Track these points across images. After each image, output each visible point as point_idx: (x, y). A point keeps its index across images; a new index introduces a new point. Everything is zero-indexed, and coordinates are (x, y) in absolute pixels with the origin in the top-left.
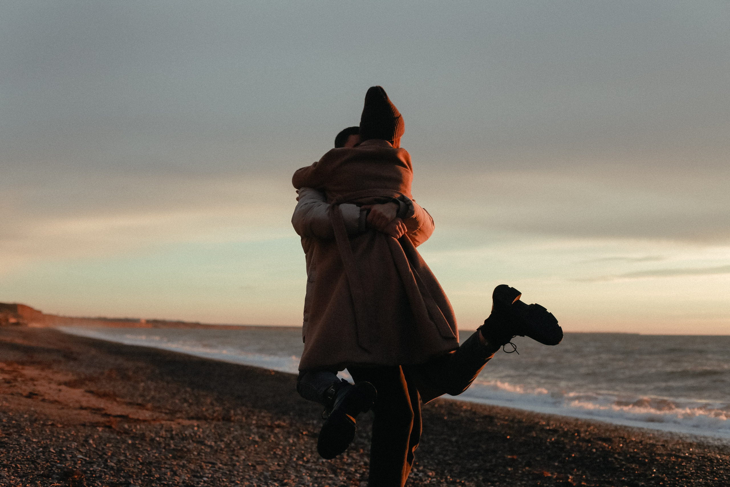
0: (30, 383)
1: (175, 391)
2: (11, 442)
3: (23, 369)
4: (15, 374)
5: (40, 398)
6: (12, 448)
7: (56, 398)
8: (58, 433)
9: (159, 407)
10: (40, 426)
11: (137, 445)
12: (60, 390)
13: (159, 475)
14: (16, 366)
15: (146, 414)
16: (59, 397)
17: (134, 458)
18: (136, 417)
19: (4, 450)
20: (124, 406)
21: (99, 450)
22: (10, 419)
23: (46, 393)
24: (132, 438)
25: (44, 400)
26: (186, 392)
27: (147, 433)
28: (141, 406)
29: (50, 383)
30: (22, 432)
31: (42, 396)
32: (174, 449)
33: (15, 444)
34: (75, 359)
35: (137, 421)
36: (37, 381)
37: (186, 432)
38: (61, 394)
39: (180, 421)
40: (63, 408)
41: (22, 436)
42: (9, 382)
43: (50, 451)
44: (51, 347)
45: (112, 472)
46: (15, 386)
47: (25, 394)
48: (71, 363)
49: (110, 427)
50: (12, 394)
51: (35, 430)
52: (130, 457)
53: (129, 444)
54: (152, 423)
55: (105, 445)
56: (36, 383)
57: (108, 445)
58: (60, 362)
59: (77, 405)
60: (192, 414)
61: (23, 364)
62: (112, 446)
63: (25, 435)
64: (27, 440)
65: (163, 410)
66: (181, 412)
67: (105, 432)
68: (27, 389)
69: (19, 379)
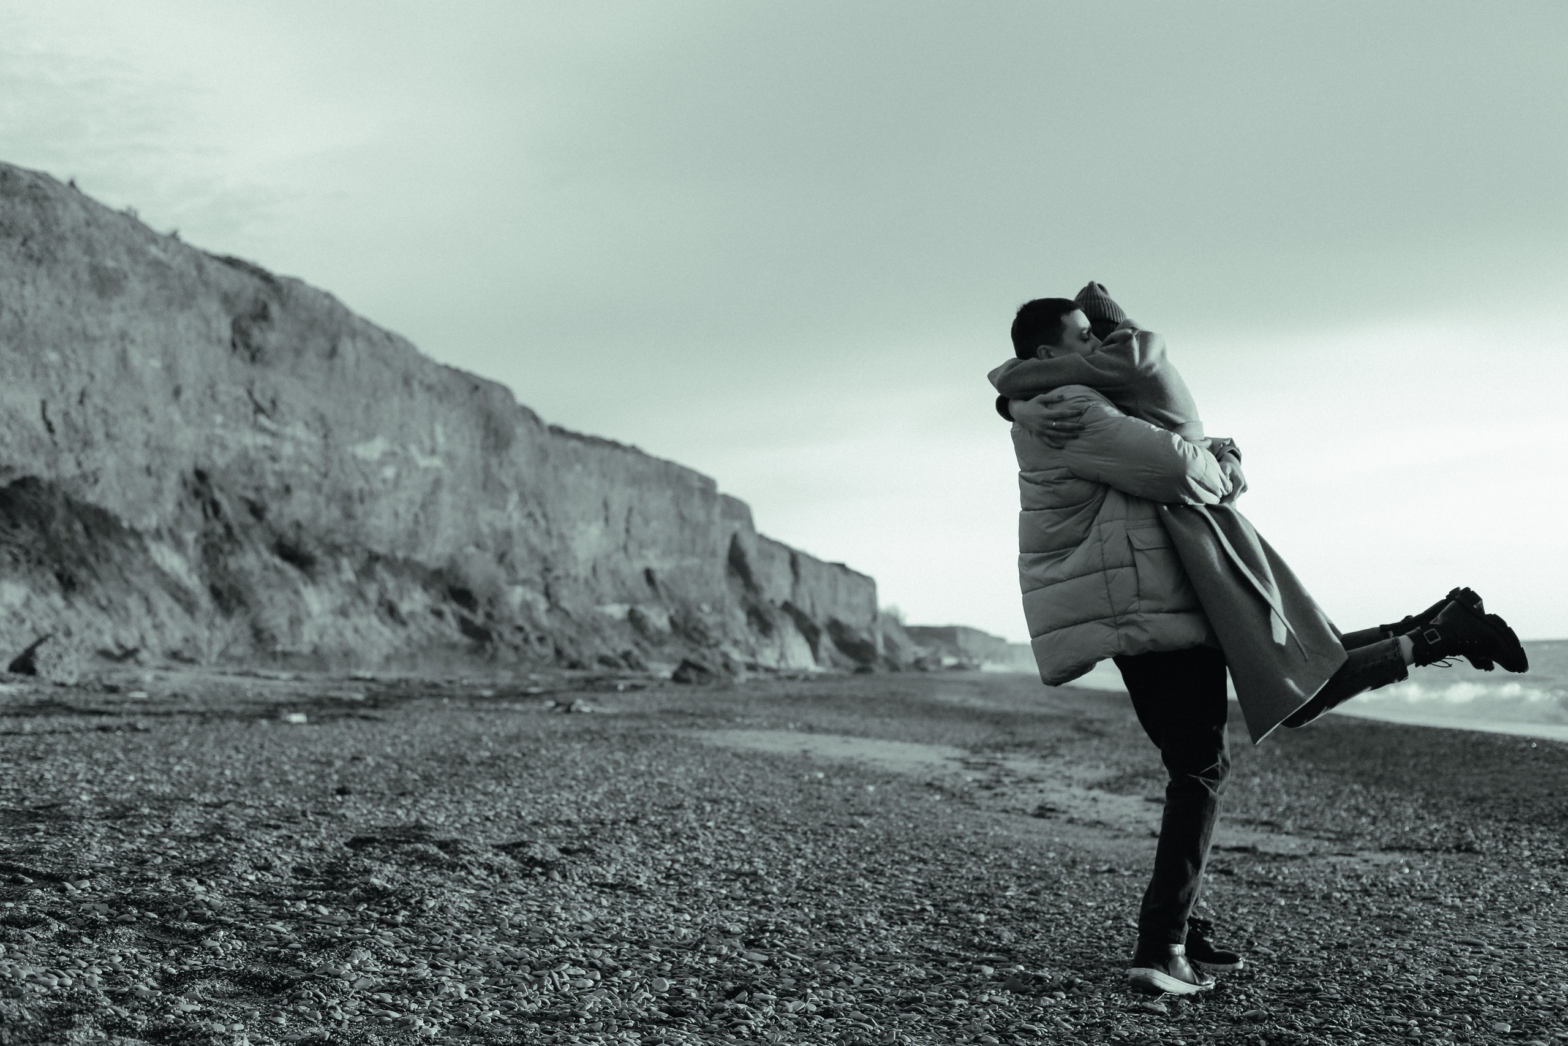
0: (1030, 786)
1: (1331, 793)
2: (1044, 909)
3: (1004, 759)
4: (992, 769)
5: (1064, 817)
6: (1051, 921)
7: (1094, 816)
8: (1128, 888)
9: (1309, 828)
10: (1087, 875)
11: (1300, 909)
12: (1094, 799)
13: (1371, 970)
14: (988, 753)
15: (1289, 844)
16: (1098, 812)
17: (1305, 937)
18: (1271, 850)
19: (1039, 926)
20: (1239, 827)
21: (1226, 921)
22: (1025, 863)
23: (1069, 806)
24: (1284, 893)
25: (1071, 821)
26: (1353, 793)
27: (1310, 883)
28: (1273, 826)
29: (1069, 786)
30: (1059, 889)
31: (1064, 812)
32: (1379, 916)
33: (1054, 914)
34: (1100, 734)
35: (1277, 857)
36: (1042, 781)
37: (1391, 879)
38: (1101, 806)
39: (1366, 855)
40: (1116, 837)
41: (1060, 895)
42: (988, 788)
43: (1128, 926)
44: (1044, 710)
45: (1270, 966)
46: (1003, 794)
47: (1029, 810)
48: (1095, 742)
49: (1229, 873)
50: (1006, 811)
51: (1081, 882)
52: (1295, 934)
53: (1281, 907)
54: (1311, 861)
55: (1234, 909)
56: (1041, 786)
57: (1240, 911)
58: (1071, 741)
59: (1143, 830)
60: (1385, 840)
61: (999, 747)
62: (1249, 912)
63: (1066, 893)
64: (1075, 904)
65: (1321, 833)
66: (1360, 835)
67: (1223, 883)
68: (1031, 799)
69: (1006, 780)
